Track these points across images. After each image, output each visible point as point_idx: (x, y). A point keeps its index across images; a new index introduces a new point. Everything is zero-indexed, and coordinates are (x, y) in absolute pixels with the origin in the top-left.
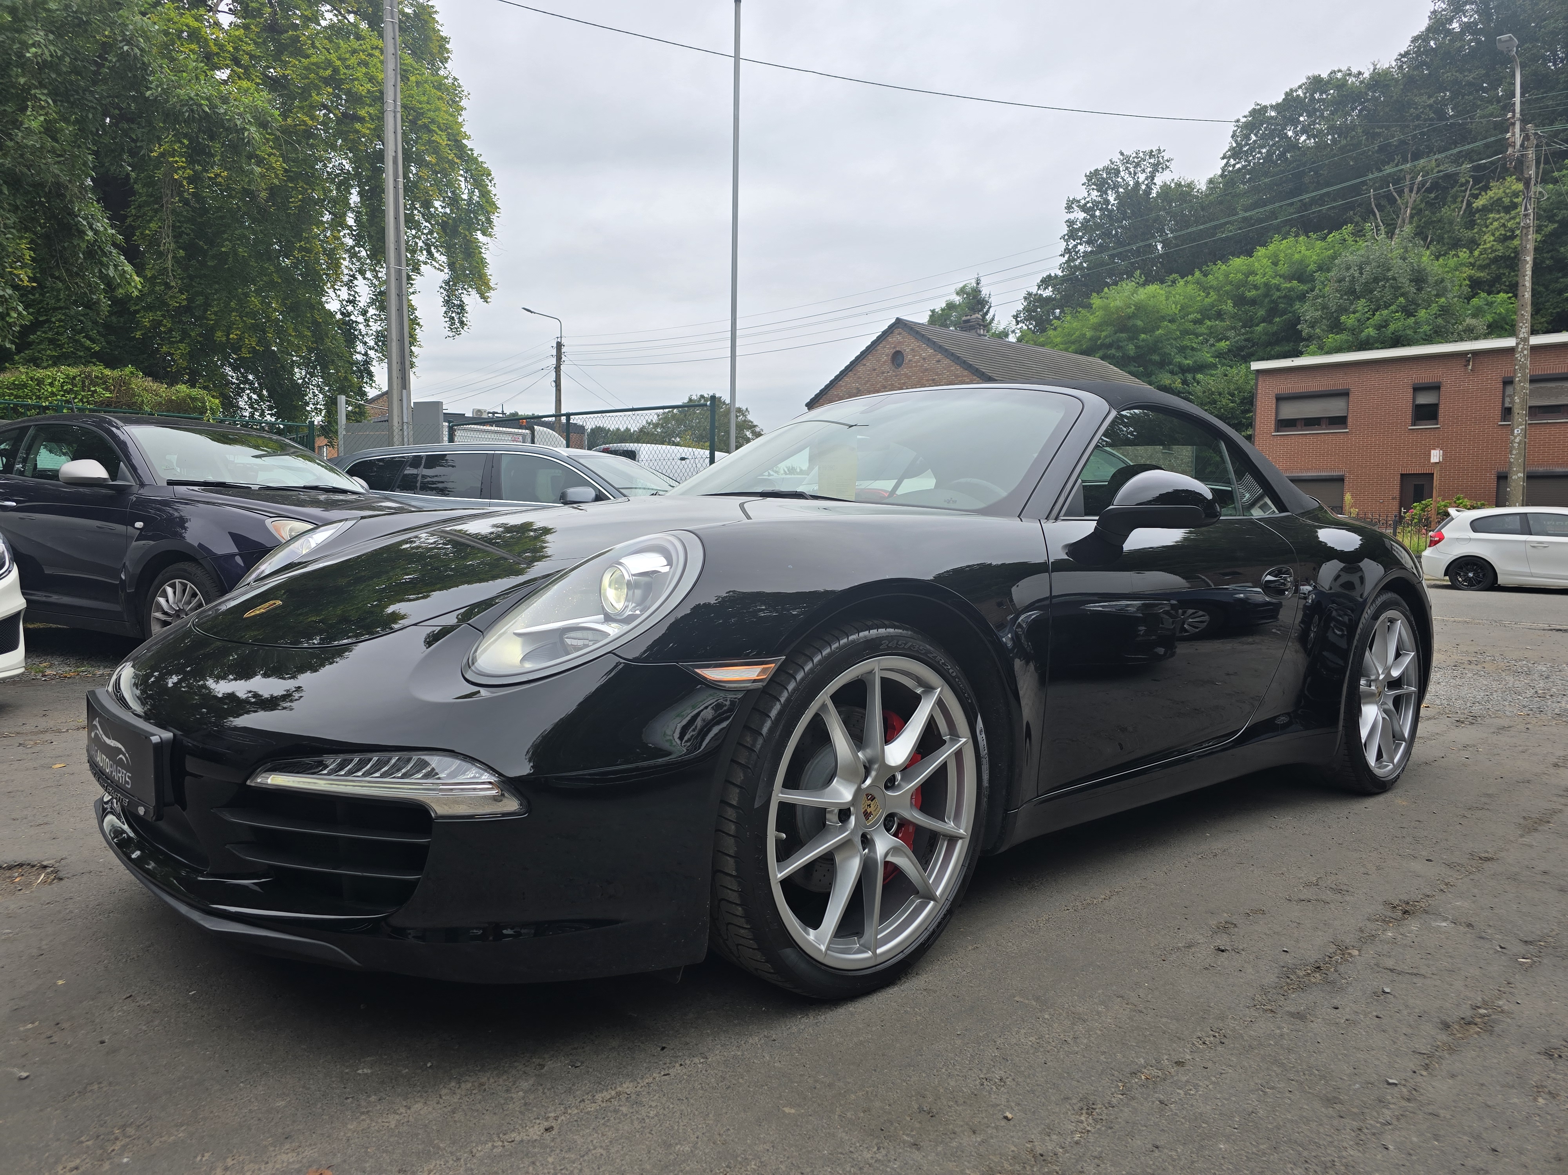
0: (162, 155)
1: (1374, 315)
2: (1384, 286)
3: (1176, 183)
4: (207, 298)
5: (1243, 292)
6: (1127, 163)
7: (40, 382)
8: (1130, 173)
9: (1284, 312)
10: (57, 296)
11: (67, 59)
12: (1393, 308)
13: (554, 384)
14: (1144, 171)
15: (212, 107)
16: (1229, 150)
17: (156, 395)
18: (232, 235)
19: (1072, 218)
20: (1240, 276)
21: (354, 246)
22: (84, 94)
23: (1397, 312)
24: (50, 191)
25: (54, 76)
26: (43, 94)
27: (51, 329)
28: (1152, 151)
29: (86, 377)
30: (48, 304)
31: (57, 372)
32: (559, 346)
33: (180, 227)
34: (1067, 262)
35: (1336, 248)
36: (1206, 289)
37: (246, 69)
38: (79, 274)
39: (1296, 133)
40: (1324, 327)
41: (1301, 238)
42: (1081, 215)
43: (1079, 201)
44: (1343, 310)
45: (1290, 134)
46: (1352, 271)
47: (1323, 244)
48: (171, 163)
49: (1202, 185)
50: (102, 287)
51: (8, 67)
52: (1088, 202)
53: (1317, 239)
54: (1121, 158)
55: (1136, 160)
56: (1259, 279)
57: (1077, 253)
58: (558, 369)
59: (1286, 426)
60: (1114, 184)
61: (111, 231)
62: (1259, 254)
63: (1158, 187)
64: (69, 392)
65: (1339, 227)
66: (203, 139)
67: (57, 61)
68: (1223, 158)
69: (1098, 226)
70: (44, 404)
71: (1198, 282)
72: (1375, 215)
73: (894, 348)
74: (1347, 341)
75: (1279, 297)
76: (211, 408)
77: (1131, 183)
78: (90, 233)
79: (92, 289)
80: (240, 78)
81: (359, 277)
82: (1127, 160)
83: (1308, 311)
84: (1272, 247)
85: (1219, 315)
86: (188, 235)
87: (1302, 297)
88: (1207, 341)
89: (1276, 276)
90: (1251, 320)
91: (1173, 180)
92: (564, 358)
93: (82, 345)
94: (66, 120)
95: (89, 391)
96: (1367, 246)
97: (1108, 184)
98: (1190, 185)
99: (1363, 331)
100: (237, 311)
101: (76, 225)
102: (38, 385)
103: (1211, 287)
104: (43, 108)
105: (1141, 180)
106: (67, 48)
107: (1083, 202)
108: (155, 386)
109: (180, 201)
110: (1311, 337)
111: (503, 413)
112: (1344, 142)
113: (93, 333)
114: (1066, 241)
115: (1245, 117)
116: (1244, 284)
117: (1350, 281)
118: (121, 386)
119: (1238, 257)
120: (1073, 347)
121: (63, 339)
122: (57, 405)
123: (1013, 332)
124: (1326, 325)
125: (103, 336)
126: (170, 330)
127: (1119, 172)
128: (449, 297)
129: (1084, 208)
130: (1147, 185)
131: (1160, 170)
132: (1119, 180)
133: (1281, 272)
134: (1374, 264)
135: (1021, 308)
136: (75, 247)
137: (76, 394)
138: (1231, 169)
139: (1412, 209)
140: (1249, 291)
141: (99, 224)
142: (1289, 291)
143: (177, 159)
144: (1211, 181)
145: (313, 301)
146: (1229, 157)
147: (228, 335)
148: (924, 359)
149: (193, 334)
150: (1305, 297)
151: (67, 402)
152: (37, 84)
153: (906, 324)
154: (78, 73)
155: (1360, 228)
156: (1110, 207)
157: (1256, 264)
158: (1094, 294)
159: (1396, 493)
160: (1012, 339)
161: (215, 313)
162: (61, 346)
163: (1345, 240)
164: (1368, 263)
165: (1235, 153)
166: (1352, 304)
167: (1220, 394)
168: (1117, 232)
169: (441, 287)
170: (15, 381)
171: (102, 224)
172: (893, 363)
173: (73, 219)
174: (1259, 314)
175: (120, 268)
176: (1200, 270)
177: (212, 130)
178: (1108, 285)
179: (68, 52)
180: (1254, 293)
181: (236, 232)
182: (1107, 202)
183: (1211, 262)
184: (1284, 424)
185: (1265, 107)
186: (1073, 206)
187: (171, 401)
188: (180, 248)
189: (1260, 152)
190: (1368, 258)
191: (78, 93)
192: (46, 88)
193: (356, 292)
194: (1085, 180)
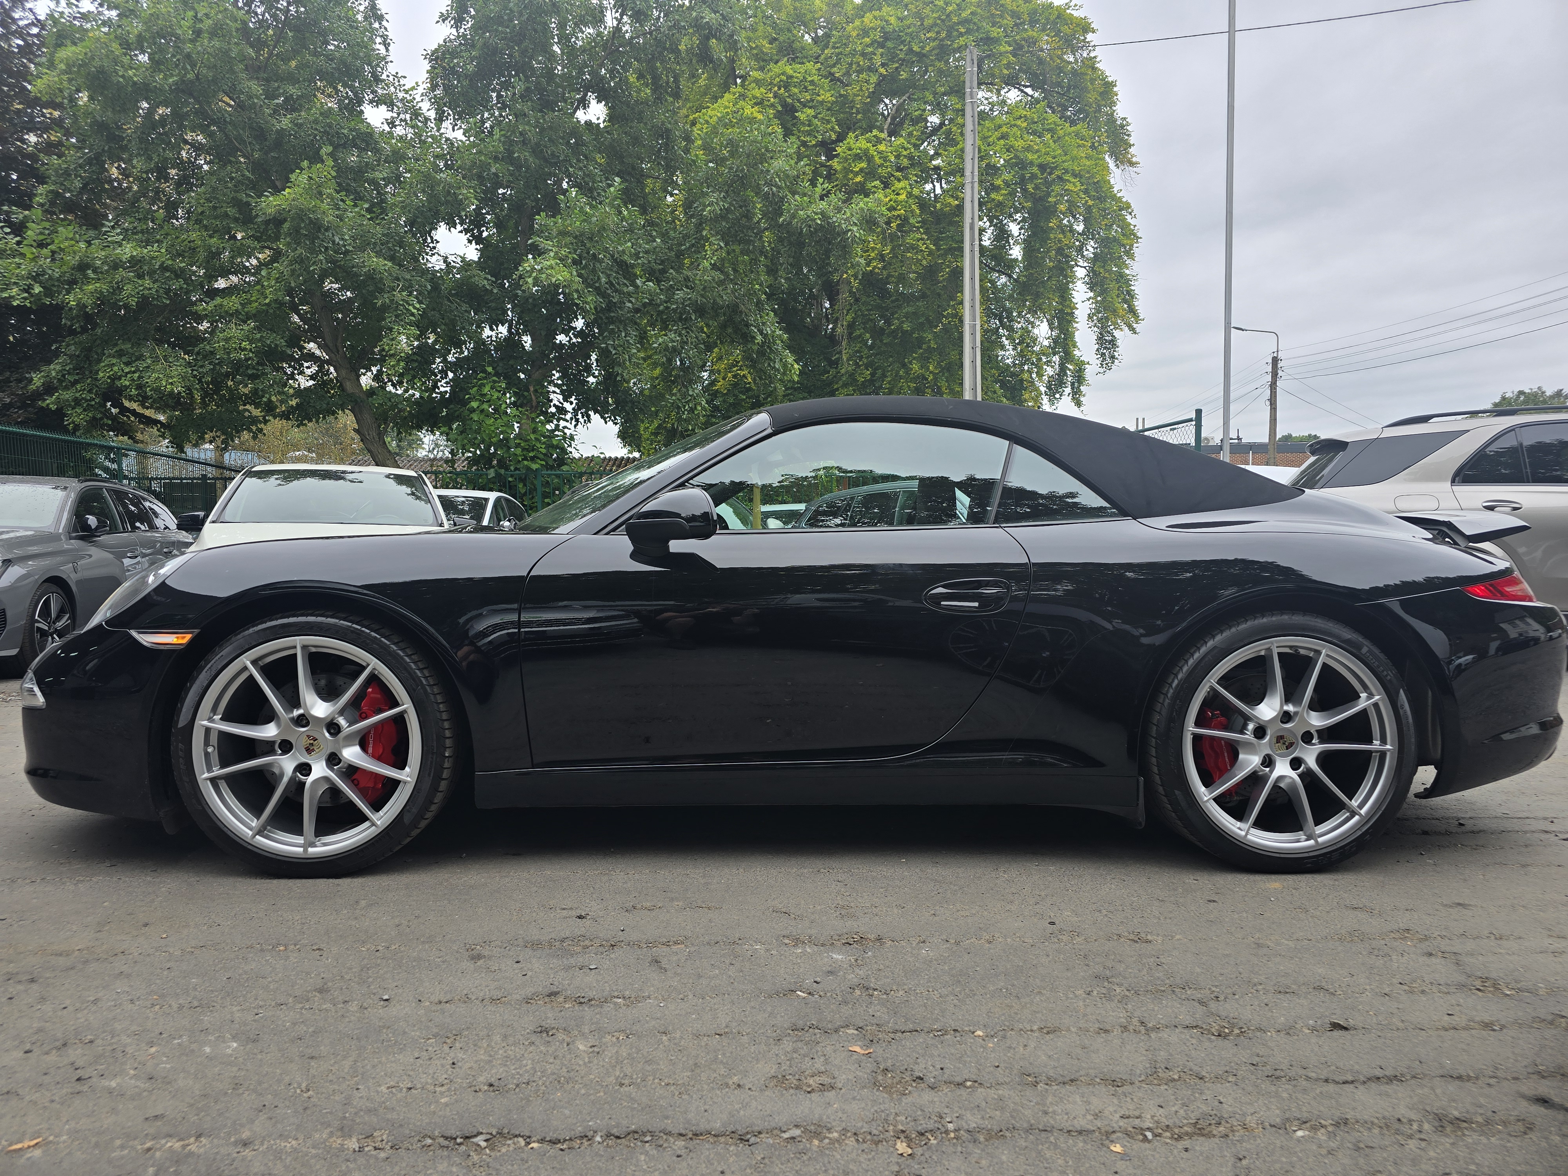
13: (1268, 403)
32: (1275, 360)
58: (1273, 386)
61: (779, 332)
78: (760, 337)
79: (772, 379)
92: (1280, 373)
101: (749, 333)
111: (1239, 438)
128: (1101, 334)
141: (768, 329)
171: (771, 328)
173: (748, 329)
175: (784, 360)
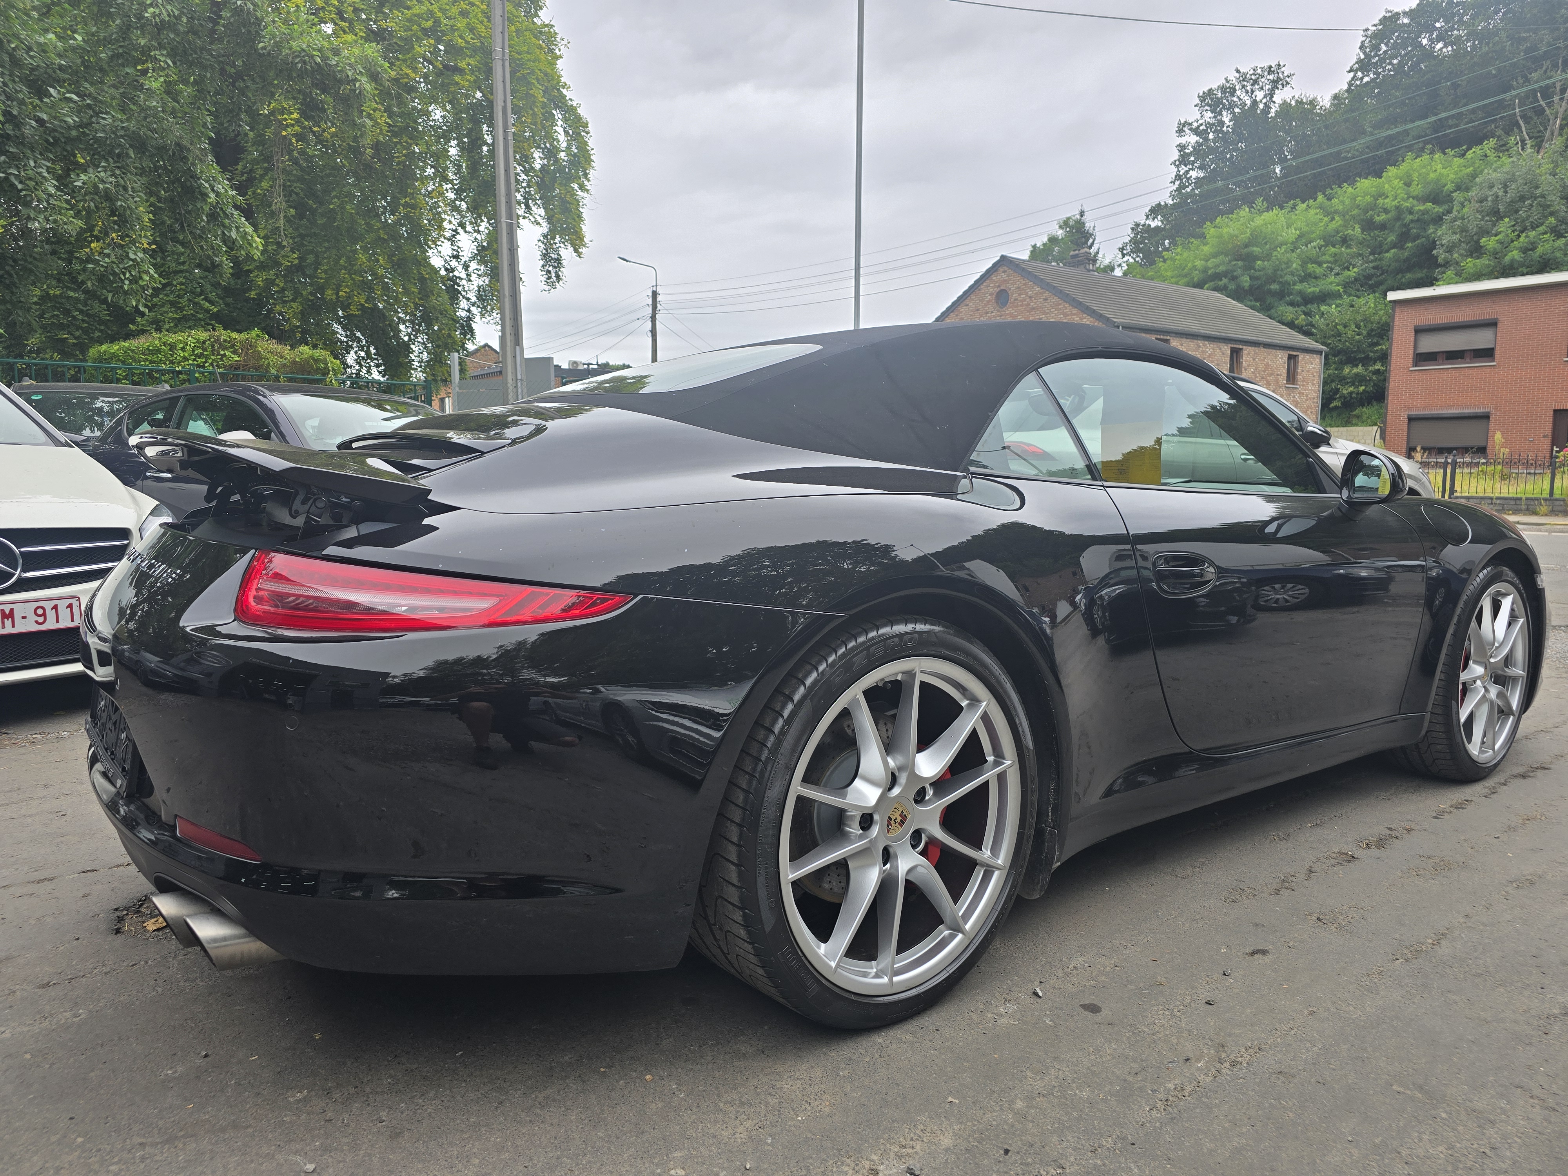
0: (272, 113)
1: (1519, 236)
2: (1531, 205)
3: (1297, 101)
4: (317, 257)
5: (1372, 216)
6: (1244, 80)
7: (172, 347)
8: (1247, 92)
9: (1417, 237)
10: (178, 259)
11: (184, 19)
12: (1541, 229)
13: (650, 334)
14: (1262, 88)
15: (325, 58)
16: (1357, 63)
17: (281, 357)
18: (340, 194)
19: (1184, 142)
20: (1368, 199)
21: (456, 199)
22: (202, 53)
23: (1545, 233)
24: (174, 154)
25: (172, 36)
26: (163, 55)
27: (172, 292)
28: (1270, 67)
29: (215, 341)
30: (169, 267)
31: (188, 336)
32: (655, 294)
33: (290, 186)
34: (1177, 190)
35: (1477, 165)
36: (1330, 214)
37: (351, 21)
38: (202, 237)
39: (1431, 40)
40: (1462, 252)
41: (1437, 156)
42: (1193, 139)
43: (1191, 124)
44: (1484, 232)
45: (1425, 42)
46: (1495, 189)
47: (1462, 161)
48: (280, 121)
49: (1325, 101)
50: (224, 249)
51: (129, 29)
52: (1201, 125)
53: (1455, 156)
54: (1237, 75)
55: (1253, 77)
56: (1389, 203)
57: (1188, 179)
58: (653, 319)
59: (1425, 360)
60: (1230, 104)
61: (232, 193)
62: (1390, 174)
63: (1277, 105)
64: (200, 356)
65: (1480, 142)
66: (317, 94)
67: (175, 21)
68: (1349, 72)
69: (1212, 150)
70: (177, 369)
71: (1321, 207)
72: (1519, 128)
73: (999, 286)
74: (1488, 266)
75: (1412, 221)
76: (333, 369)
77: (1248, 102)
78: (212, 195)
79: (216, 250)
80: (344, 32)
81: (460, 230)
82: (1243, 78)
83: (1444, 235)
84: (1404, 167)
85: (1345, 241)
86: (297, 194)
87: (1438, 220)
88: (1331, 269)
89: (1408, 198)
90: (1381, 246)
91: (1294, 97)
92: (659, 307)
93: (201, 307)
94: (185, 82)
95: (219, 354)
96: (1513, 162)
97: (1224, 105)
98: (1312, 103)
99: (1506, 255)
100: (345, 268)
101: (199, 188)
102: (170, 350)
103: (1336, 212)
104: (164, 69)
105: (1258, 99)
106: (183, 7)
107: (1195, 125)
108: (279, 348)
109: (289, 160)
110: (1448, 262)
112: (1485, 49)
113: (212, 296)
114: (1178, 166)
115: (1375, 25)
116: (1372, 207)
117: (1493, 201)
118: (248, 349)
119: (1366, 178)
120: (1185, 280)
121: (184, 301)
122: (189, 370)
123: (1120, 265)
124: (1465, 250)
125: (222, 298)
126: (283, 290)
127: (1235, 90)
128: (547, 250)
129: (1196, 131)
130: (1265, 104)
131: (1280, 87)
132: (1235, 99)
133: (1415, 194)
134: (1520, 181)
135: (1127, 239)
136: (198, 210)
137: (207, 357)
138: (1358, 83)
139: (1563, 119)
140: (1378, 216)
141: (220, 186)
142: (1423, 214)
143: (286, 116)
144: (1335, 97)
145: (419, 258)
146: (1356, 71)
147: (337, 294)
148: (1031, 297)
149: (304, 293)
150: (1441, 219)
151: (198, 366)
152: (156, 45)
153: (1011, 262)
154: (195, 33)
155: (1503, 143)
156: (1225, 129)
157: (1386, 186)
158: (1208, 223)
159: (1548, 430)
160: (1118, 272)
161: (325, 272)
162: (181, 309)
163: (1486, 156)
164: (1513, 180)
165: (1363, 65)
166: (1494, 225)
167: (1345, 327)
168: (1232, 156)
169: (539, 240)
170: (149, 346)
171: (223, 186)
172: (997, 302)
173: (196, 182)
174: (1389, 239)
175: (241, 230)
176: (1324, 194)
177: (324, 83)
178: (1222, 213)
179: (185, 11)
180: (1383, 217)
181: (344, 189)
182: (1222, 123)
183: (1336, 184)
184: (1422, 358)
185: (1398, 14)
186: (1185, 129)
187: (295, 362)
188: (291, 207)
189: (1390, 63)
190: (1513, 175)
191: (196, 53)
192: (165, 48)
193: (459, 247)
194: (1197, 101)
